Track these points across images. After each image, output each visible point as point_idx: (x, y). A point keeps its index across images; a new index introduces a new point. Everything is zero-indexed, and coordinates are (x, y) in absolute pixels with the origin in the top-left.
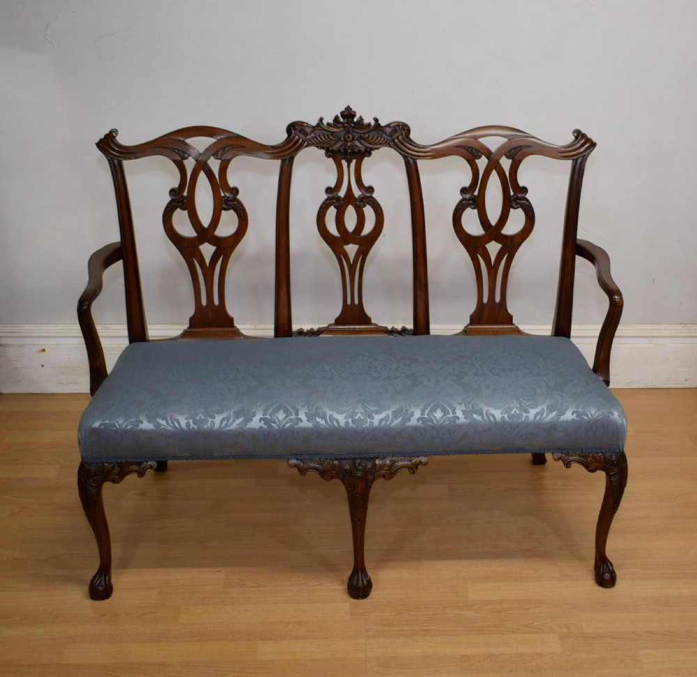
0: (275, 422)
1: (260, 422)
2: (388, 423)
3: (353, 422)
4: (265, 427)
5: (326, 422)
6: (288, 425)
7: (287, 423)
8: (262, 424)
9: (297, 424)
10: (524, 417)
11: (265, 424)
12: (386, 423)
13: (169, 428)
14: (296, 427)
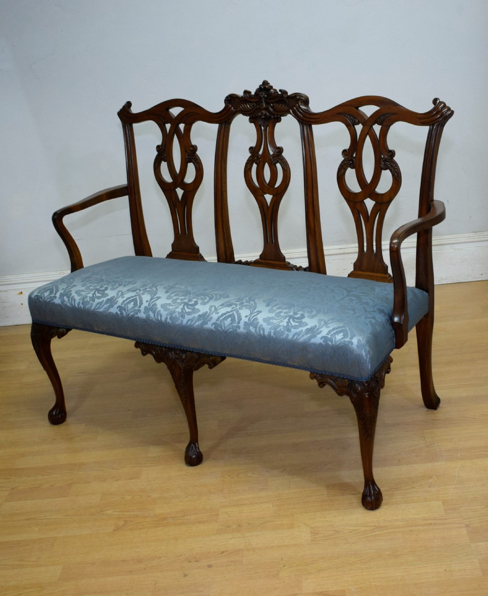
0: (125, 310)
1: (117, 309)
2: (192, 323)
3: (171, 319)
4: (119, 313)
5: (154, 316)
6: (132, 314)
7: (131, 312)
8: (117, 311)
9: (137, 314)
10: (285, 335)
11: (119, 311)
12: (191, 323)
13: (68, 304)
14: (136, 316)
